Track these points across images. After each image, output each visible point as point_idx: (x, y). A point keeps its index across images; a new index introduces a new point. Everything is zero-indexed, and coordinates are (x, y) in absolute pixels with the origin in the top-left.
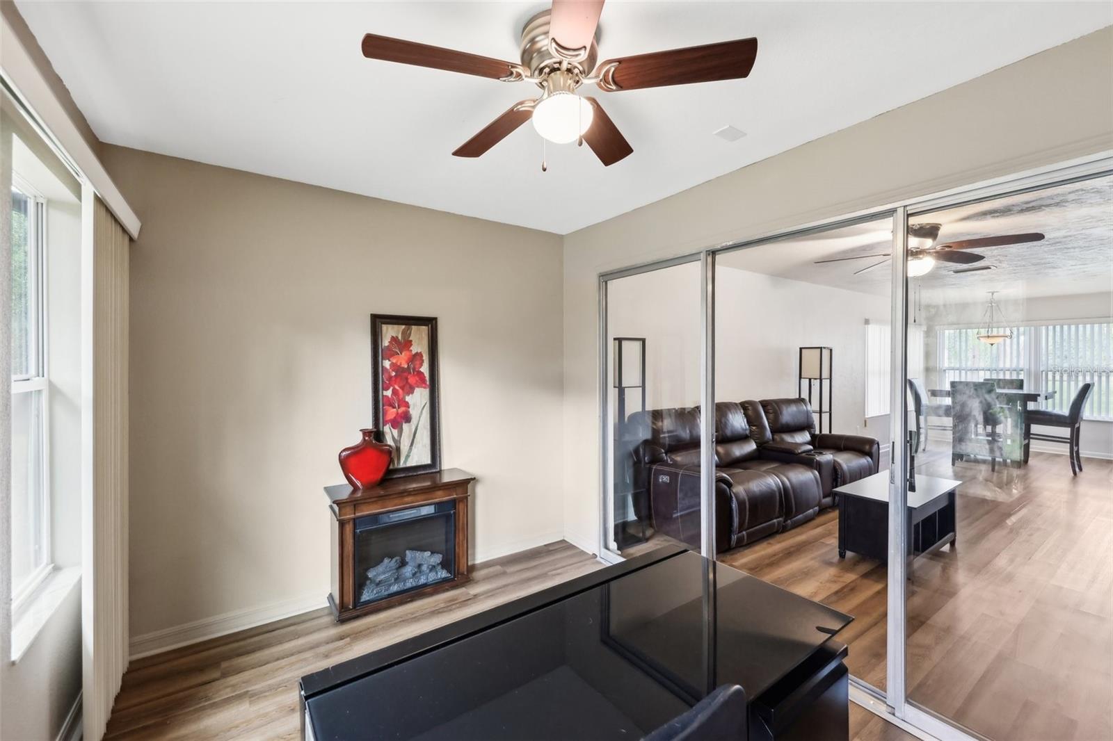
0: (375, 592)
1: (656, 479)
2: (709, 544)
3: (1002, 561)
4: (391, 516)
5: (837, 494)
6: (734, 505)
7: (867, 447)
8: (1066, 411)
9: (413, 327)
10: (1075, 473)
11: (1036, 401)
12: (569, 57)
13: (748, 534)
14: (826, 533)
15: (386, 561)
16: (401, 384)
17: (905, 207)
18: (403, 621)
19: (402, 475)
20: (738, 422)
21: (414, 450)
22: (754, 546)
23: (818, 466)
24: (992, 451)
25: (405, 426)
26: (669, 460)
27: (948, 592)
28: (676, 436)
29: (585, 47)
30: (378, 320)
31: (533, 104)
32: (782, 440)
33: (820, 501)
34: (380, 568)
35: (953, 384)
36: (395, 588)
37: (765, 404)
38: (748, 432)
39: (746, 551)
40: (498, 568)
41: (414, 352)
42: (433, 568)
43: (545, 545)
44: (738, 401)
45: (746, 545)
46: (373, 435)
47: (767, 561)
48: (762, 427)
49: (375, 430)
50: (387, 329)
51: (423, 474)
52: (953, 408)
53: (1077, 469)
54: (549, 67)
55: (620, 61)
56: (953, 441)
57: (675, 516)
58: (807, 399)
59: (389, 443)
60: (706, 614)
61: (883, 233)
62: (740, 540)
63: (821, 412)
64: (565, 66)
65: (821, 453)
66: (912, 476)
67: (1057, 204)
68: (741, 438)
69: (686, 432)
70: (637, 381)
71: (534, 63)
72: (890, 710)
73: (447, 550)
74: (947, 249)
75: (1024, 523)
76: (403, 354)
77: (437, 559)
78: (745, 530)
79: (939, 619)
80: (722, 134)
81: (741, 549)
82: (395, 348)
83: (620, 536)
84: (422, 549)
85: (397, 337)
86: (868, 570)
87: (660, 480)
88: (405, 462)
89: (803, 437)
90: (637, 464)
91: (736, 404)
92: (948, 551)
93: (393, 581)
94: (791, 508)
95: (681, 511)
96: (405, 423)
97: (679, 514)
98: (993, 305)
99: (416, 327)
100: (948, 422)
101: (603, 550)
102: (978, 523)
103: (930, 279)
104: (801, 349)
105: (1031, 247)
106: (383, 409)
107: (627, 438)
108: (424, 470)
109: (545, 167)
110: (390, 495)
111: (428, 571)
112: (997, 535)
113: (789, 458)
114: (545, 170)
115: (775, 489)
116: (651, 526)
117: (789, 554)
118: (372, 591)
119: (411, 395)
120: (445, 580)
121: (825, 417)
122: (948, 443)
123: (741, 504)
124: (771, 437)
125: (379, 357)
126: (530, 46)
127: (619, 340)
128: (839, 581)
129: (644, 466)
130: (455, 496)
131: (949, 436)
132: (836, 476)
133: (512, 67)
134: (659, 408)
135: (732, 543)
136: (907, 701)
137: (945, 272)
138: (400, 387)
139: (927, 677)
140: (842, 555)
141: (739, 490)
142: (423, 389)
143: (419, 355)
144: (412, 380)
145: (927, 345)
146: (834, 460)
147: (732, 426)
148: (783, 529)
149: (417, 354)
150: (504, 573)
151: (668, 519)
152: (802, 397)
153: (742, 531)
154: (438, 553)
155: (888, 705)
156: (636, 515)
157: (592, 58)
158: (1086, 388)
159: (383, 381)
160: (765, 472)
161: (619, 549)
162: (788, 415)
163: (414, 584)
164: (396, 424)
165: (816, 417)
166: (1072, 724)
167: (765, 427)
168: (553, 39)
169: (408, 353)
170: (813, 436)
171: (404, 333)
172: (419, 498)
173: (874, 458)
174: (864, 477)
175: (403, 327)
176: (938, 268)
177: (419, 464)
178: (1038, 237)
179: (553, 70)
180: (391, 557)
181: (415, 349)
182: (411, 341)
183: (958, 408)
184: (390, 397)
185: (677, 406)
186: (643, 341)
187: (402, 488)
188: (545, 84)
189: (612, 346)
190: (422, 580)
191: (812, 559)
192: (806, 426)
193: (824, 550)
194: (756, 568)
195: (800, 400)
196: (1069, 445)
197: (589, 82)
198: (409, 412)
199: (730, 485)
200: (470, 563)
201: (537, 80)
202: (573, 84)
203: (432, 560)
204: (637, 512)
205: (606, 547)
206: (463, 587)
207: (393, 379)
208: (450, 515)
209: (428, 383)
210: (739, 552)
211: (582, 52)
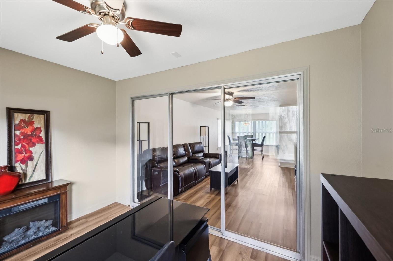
0: (9, 247)
1: (154, 173)
2: (171, 194)
3: (247, 184)
4: (20, 207)
5: (210, 171)
6: (180, 179)
7: (218, 156)
8: (260, 143)
9: (35, 115)
10: (262, 159)
11: (255, 141)
12: (112, 11)
13: (184, 188)
14: (206, 184)
15: (17, 230)
16: (27, 142)
17: (224, 86)
18: (27, 257)
19: (28, 186)
20: (182, 151)
21: (35, 173)
22: (186, 191)
23: (205, 163)
24: (247, 155)
25: (30, 163)
26: (158, 166)
27: (236, 195)
28: (161, 157)
29: (119, 10)
30: (11, 111)
31: (97, 26)
32: (195, 156)
33: (205, 174)
34: (13, 234)
35: (238, 137)
36: (23, 242)
37: (190, 145)
38: (185, 154)
39: (184, 194)
40: (84, 220)
41: (35, 127)
42: (47, 227)
43: (107, 206)
44: (182, 144)
45: (184, 192)
46: (7, 168)
47: (190, 196)
48: (189, 152)
49: (9, 165)
50: (18, 116)
51: (41, 184)
52: (238, 143)
53: (263, 158)
54: (104, 13)
55: (134, 19)
56: (238, 153)
57: (160, 186)
58: (202, 143)
59: (19, 171)
60: (170, 218)
61: (219, 93)
62: (181, 190)
63: (206, 146)
64: (111, 14)
65: (206, 159)
66: (226, 164)
67: (257, 90)
68: (182, 156)
69: (164, 155)
70: (146, 138)
71: (97, 9)
72: (221, 234)
73: (55, 218)
74: (235, 99)
75: (252, 173)
76: (29, 128)
77: (50, 222)
78: (183, 187)
79: (234, 204)
80: (173, 54)
81: (182, 193)
82: (24, 125)
83: (140, 197)
84: (40, 220)
85: (25, 120)
86: (217, 193)
87: (155, 174)
88: (30, 180)
89: (201, 155)
90: (146, 169)
91: (181, 145)
92: (236, 184)
93: (21, 239)
94: (197, 177)
95: (162, 184)
96: (30, 161)
97: (162, 185)
98: (246, 115)
99: (37, 115)
100: (237, 147)
101: (133, 203)
102: (243, 175)
103: (232, 107)
104: (200, 127)
105: (253, 101)
106: (15, 155)
107: (143, 159)
108: (41, 182)
109: (103, 52)
110: (19, 197)
111: (44, 229)
112: (247, 177)
113: (197, 161)
114: (103, 53)
115: (193, 172)
116: (152, 191)
117: (196, 192)
118: (7, 247)
119: (33, 147)
120: (54, 232)
121: (207, 148)
122: (237, 153)
123: (182, 178)
124: (192, 155)
125: (12, 129)
126: (95, 2)
127: (139, 123)
128: (210, 198)
129: (149, 169)
130: (60, 192)
131: (237, 151)
132: (210, 165)
133: (86, 8)
134: (155, 148)
135: (179, 192)
136: (226, 230)
137: (236, 106)
138: (26, 144)
139: (230, 222)
140: (211, 190)
141: (182, 174)
142: (41, 144)
143: (39, 129)
144: (34, 140)
145: (232, 126)
146: (209, 161)
147: (180, 152)
148: (195, 184)
149: (37, 128)
150: (87, 222)
151: (158, 187)
152: (201, 142)
153: (182, 187)
154: (49, 220)
155: (221, 233)
156: (146, 187)
157: (123, 15)
158: (264, 137)
159: (15, 141)
160: (189, 167)
161: (139, 201)
162: (197, 148)
163: (35, 237)
164: (23, 161)
165: (204, 148)
166: (261, 224)
167: (190, 152)
168: (105, 2)
169: (32, 127)
170: (204, 154)
171: (29, 118)
172: (37, 196)
173: (220, 159)
174: (217, 165)
175: (29, 115)
176: (234, 104)
177: (38, 180)
178: (254, 98)
179: (106, 14)
180: (20, 227)
181: (36, 125)
182: (34, 122)
183: (240, 143)
184: (20, 148)
185: (162, 146)
186: (149, 123)
187: (27, 192)
188: (102, 19)
189: (136, 125)
190: (40, 234)
191: (203, 193)
192: (202, 151)
193: (206, 189)
194: (186, 199)
195: (200, 143)
196: (261, 152)
197: (122, 24)
198: (32, 155)
199: (178, 172)
200: (68, 221)
201: (99, 17)
202: (115, 23)
203: (46, 224)
204: (147, 187)
205: (134, 202)
206: (65, 232)
207: (22, 140)
208: (57, 201)
209: (44, 141)
210: (182, 194)
211: (118, 11)
